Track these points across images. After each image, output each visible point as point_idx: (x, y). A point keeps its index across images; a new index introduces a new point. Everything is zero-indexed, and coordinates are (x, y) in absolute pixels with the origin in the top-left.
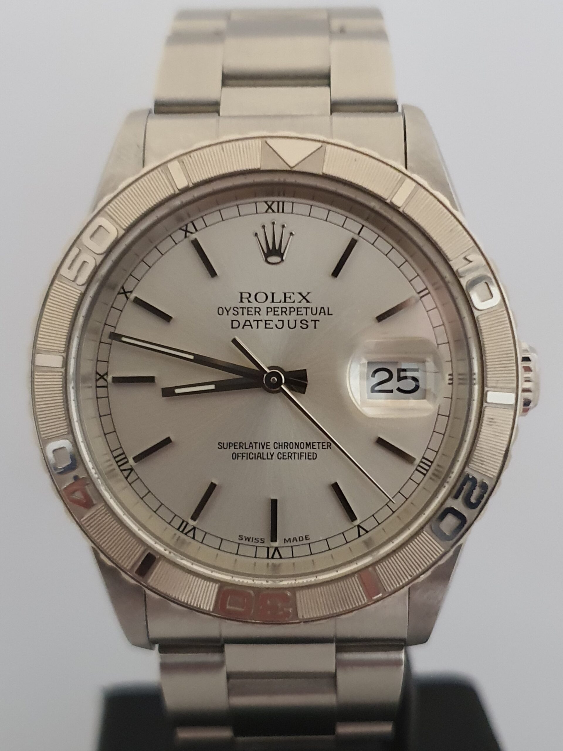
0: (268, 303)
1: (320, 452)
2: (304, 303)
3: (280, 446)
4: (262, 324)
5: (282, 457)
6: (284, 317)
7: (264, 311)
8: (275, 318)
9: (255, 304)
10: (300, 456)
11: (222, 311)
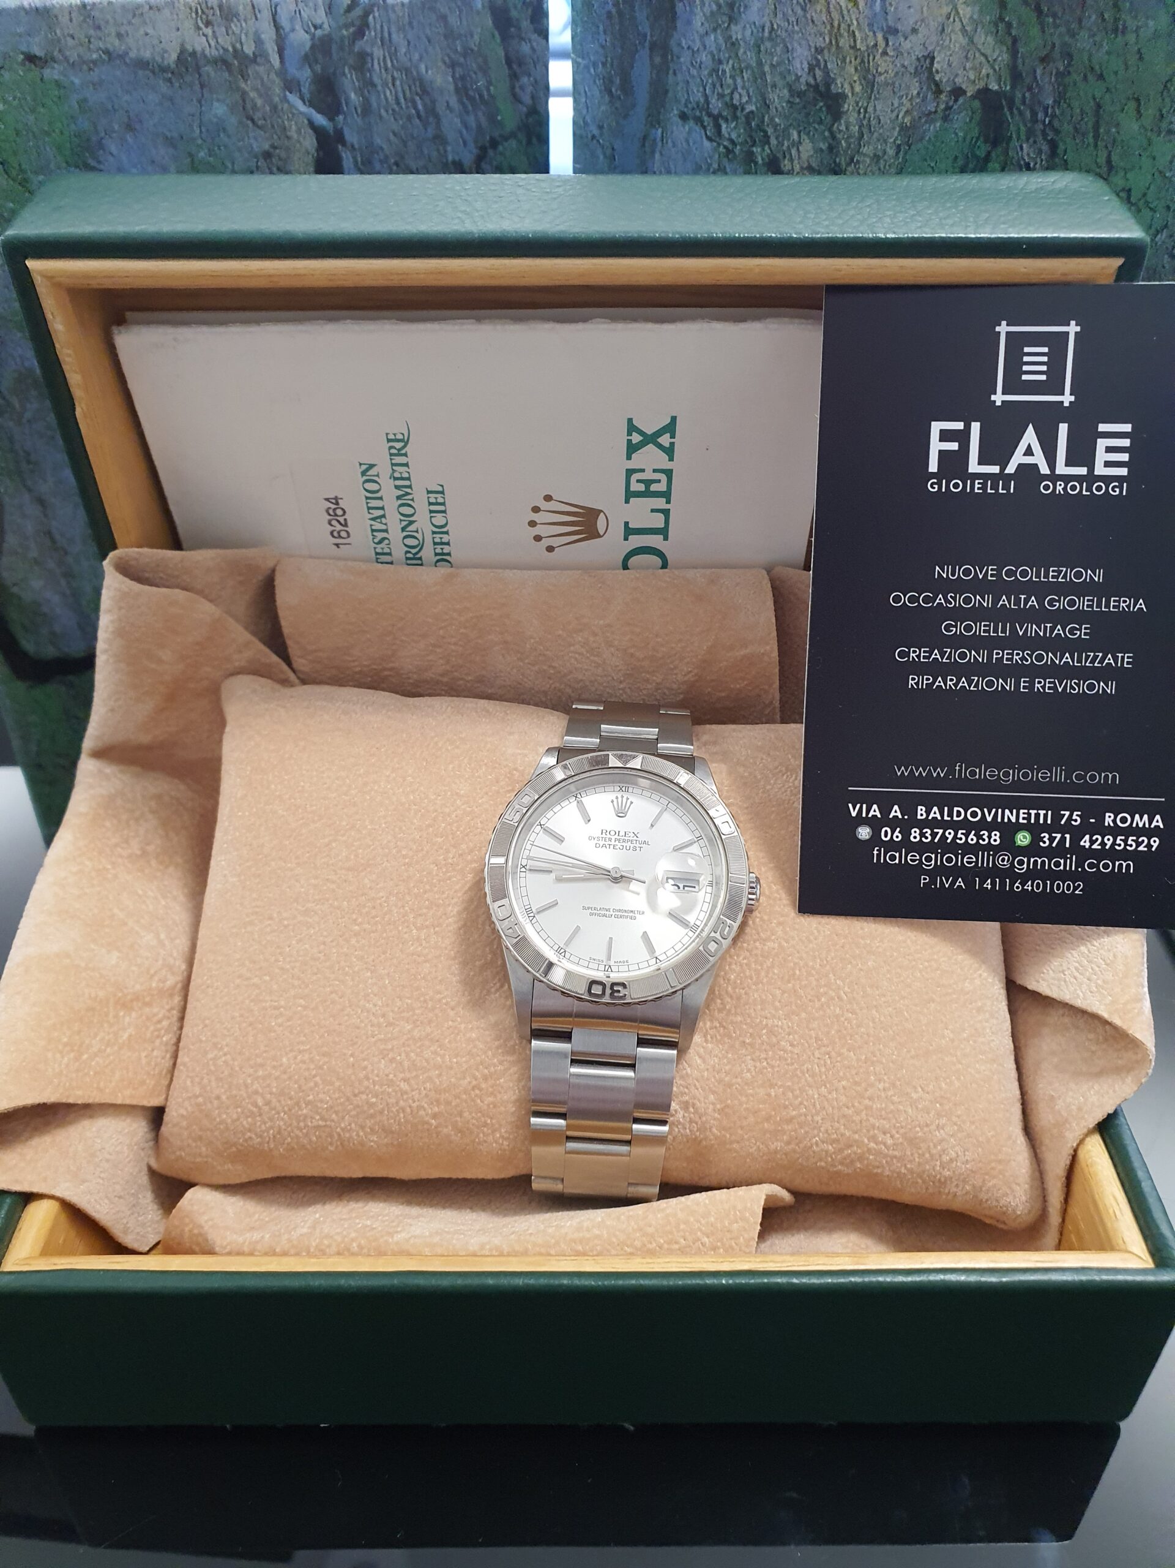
0: (616, 836)
1: (637, 916)
2: (635, 838)
3: (617, 911)
4: (612, 847)
5: (616, 917)
6: (624, 844)
7: (613, 840)
8: (619, 844)
9: (608, 836)
10: (627, 917)
11: (590, 838)
